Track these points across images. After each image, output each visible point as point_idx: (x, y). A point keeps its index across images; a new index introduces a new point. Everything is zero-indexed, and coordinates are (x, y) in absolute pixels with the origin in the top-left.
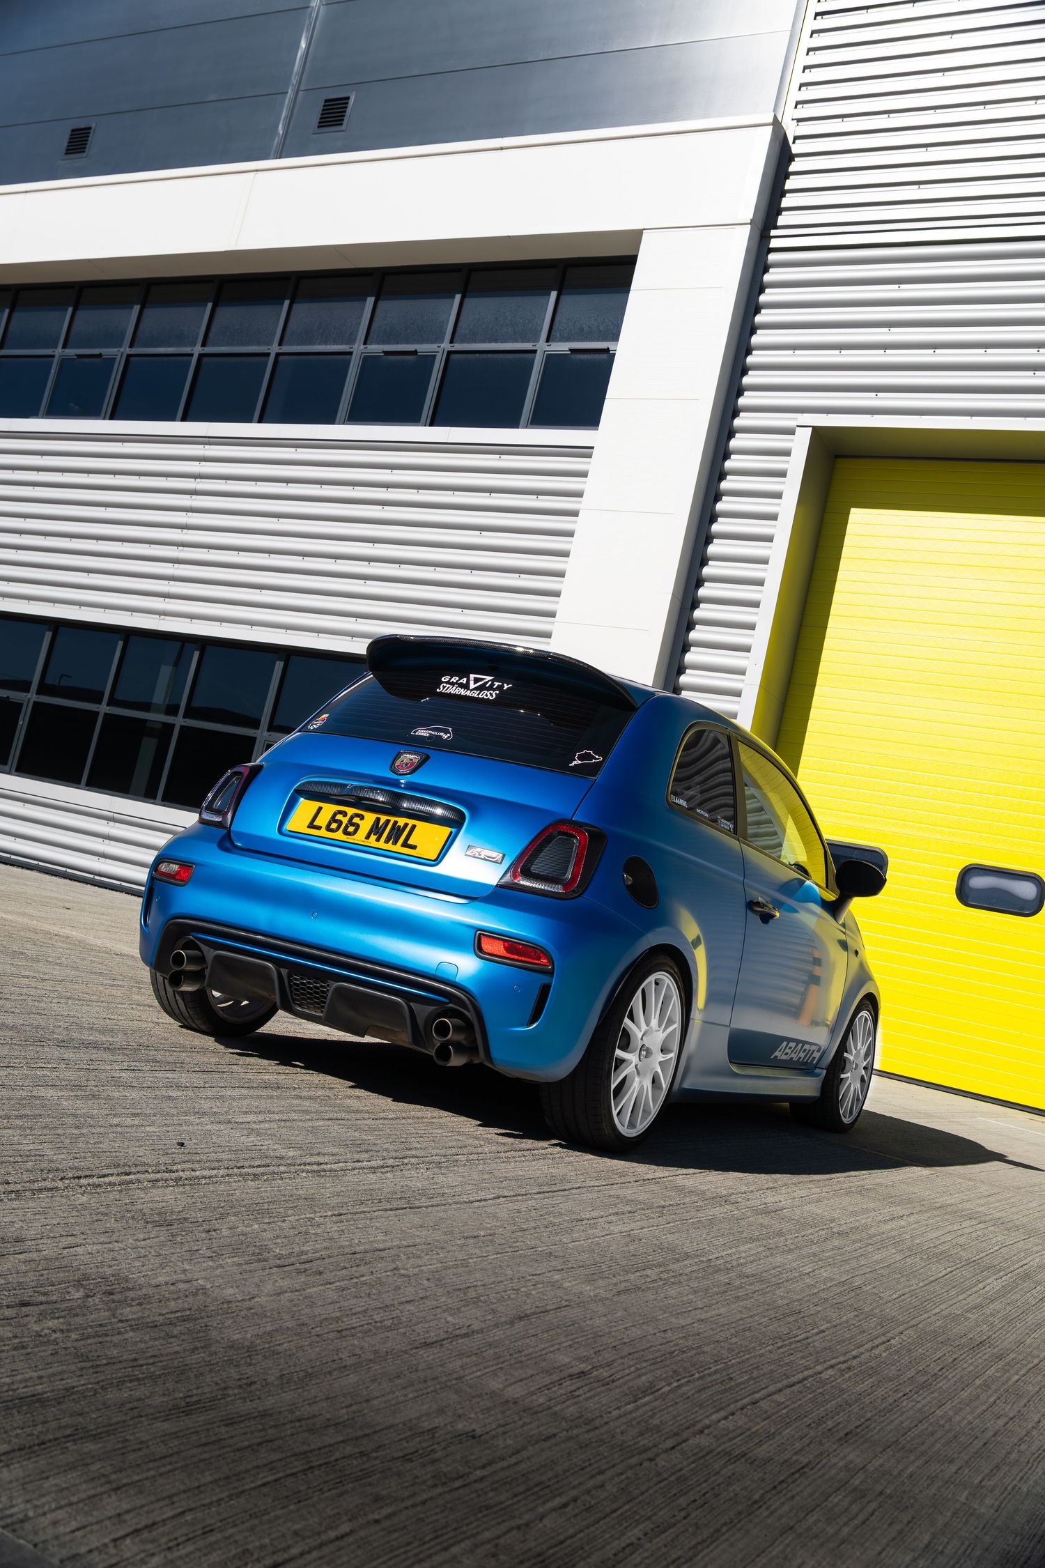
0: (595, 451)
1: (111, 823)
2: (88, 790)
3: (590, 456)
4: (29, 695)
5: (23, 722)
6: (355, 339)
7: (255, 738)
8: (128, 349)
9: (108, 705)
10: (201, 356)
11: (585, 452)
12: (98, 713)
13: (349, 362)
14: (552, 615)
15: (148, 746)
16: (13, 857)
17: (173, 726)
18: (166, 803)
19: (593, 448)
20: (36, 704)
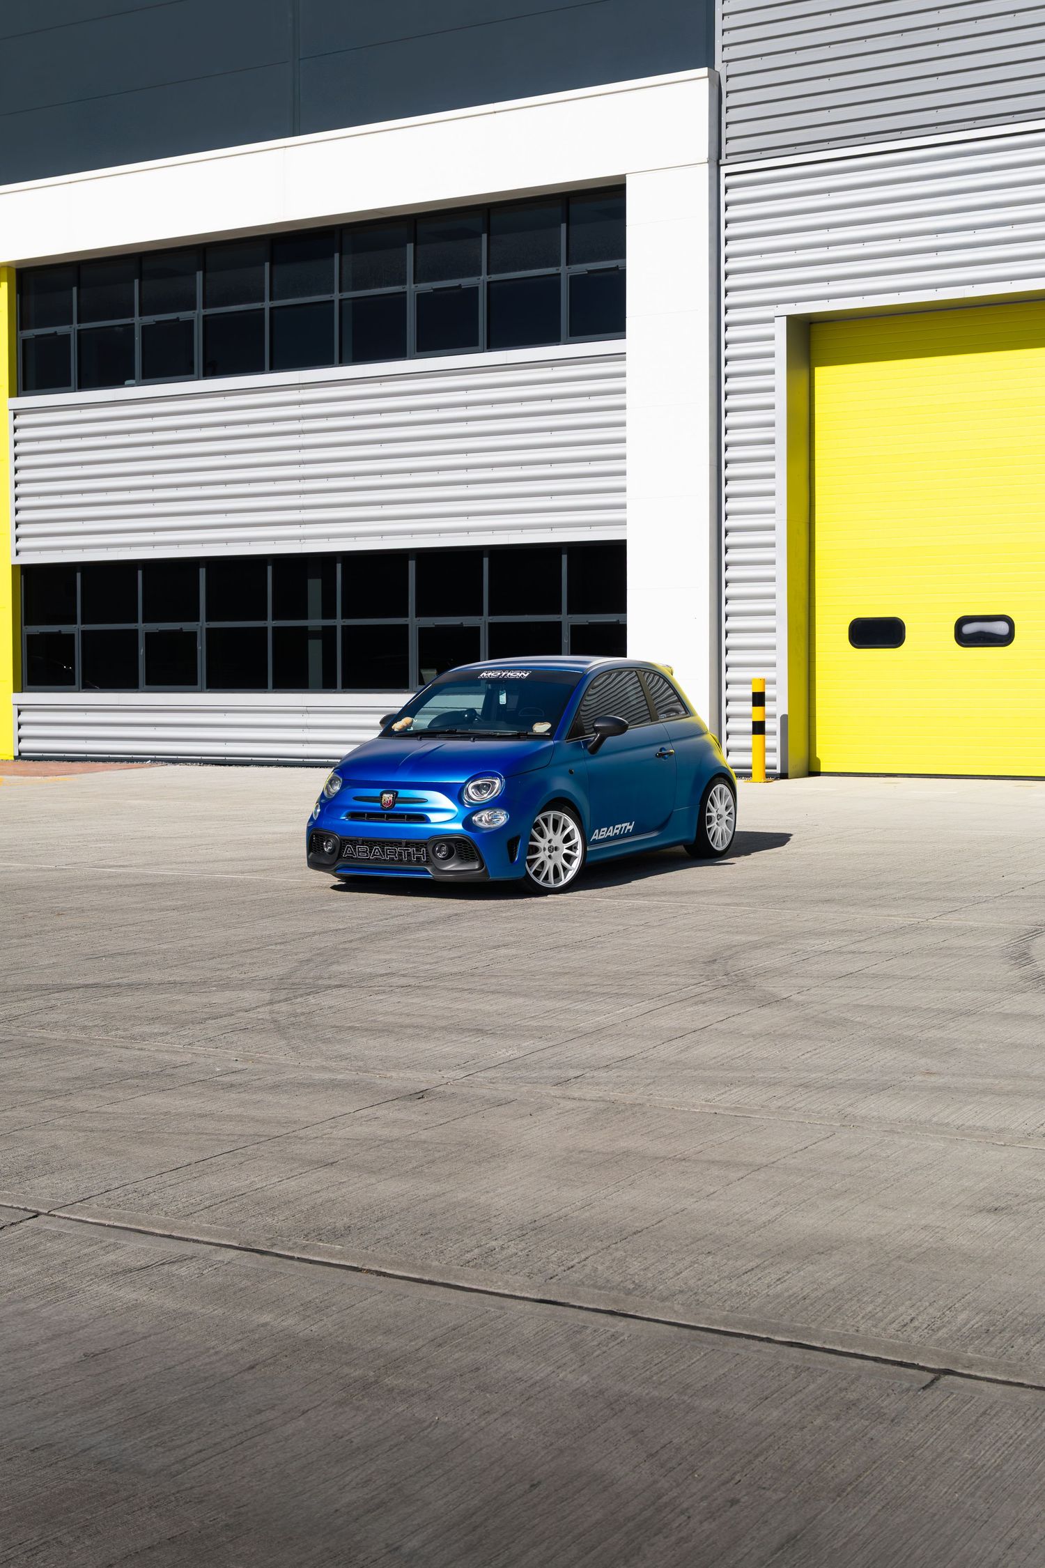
0: (627, 355)
1: (306, 715)
2: (275, 692)
3: (624, 359)
4: (200, 624)
5: (201, 647)
6: (406, 279)
7: (407, 625)
8: (202, 310)
9: (273, 620)
10: (271, 309)
11: (621, 356)
12: (267, 627)
13: (405, 299)
14: (623, 490)
15: (315, 649)
16: (227, 758)
17: (335, 627)
18: (344, 690)
19: (625, 353)
20: (208, 630)
